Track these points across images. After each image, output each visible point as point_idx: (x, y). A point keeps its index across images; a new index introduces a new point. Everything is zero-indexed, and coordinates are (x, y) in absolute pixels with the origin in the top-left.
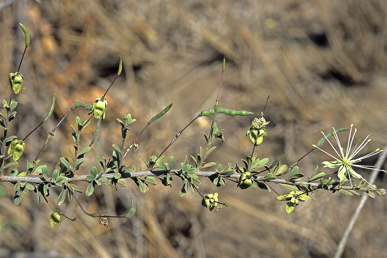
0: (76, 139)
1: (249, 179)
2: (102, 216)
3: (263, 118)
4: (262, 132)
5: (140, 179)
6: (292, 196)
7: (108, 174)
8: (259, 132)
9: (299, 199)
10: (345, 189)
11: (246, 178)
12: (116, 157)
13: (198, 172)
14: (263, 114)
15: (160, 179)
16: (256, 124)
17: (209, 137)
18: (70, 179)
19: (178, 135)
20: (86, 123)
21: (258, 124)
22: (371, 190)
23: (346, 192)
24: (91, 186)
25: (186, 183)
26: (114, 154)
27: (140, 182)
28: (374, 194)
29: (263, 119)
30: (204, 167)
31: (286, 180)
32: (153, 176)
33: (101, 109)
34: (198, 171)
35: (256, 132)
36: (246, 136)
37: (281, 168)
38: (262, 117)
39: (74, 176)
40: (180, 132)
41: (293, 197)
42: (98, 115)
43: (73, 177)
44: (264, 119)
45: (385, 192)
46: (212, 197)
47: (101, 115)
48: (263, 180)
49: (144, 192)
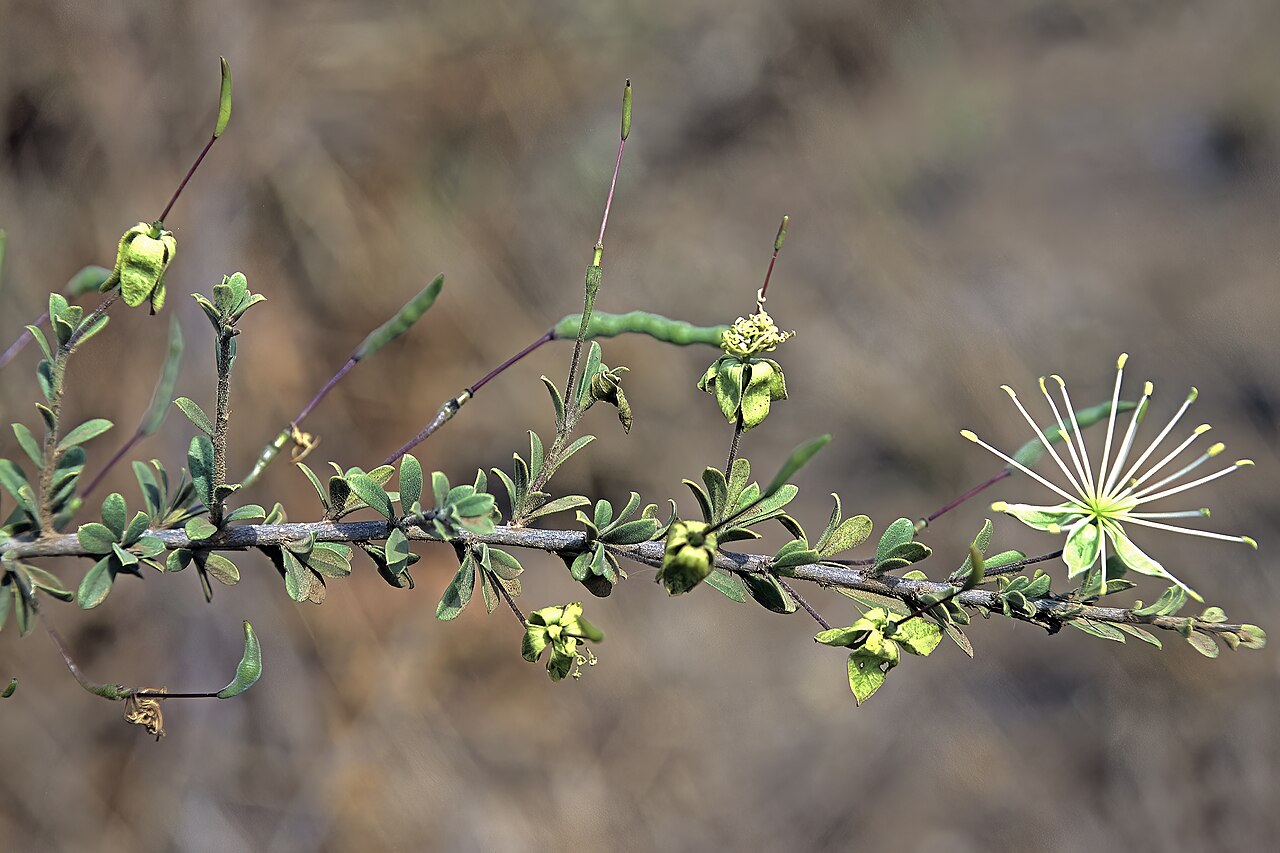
0: (51, 384)
1: (696, 545)
2: (140, 695)
3: (763, 315)
4: (761, 371)
5: (290, 551)
6: (871, 626)
7: (173, 531)
8: (748, 373)
9: (898, 641)
10: (1095, 619)
11: (684, 540)
12: (202, 461)
13: (516, 530)
14: (764, 300)
15: (370, 553)
16: (738, 337)
17: (568, 397)
18: (28, 547)
19: (460, 400)
20: (91, 324)
21: (742, 338)
22: (1200, 625)
23: (1101, 627)
24: (99, 574)
25: (469, 571)
26: (195, 449)
27: (289, 561)
28: (1212, 643)
29: (764, 319)
30: (542, 512)
31: (861, 574)
32: (342, 541)
33: (144, 267)
34: (519, 526)
35: (736, 371)
36: (704, 389)
37: (847, 530)
38: (758, 312)
39: (42, 534)
40: (467, 390)
41: (875, 632)
42: (138, 291)
43: (39, 540)
44: (769, 318)
45: (1260, 640)
46: (555, 619)
47: (148, 292)
48: (770, 568)
49: (302, 598)
